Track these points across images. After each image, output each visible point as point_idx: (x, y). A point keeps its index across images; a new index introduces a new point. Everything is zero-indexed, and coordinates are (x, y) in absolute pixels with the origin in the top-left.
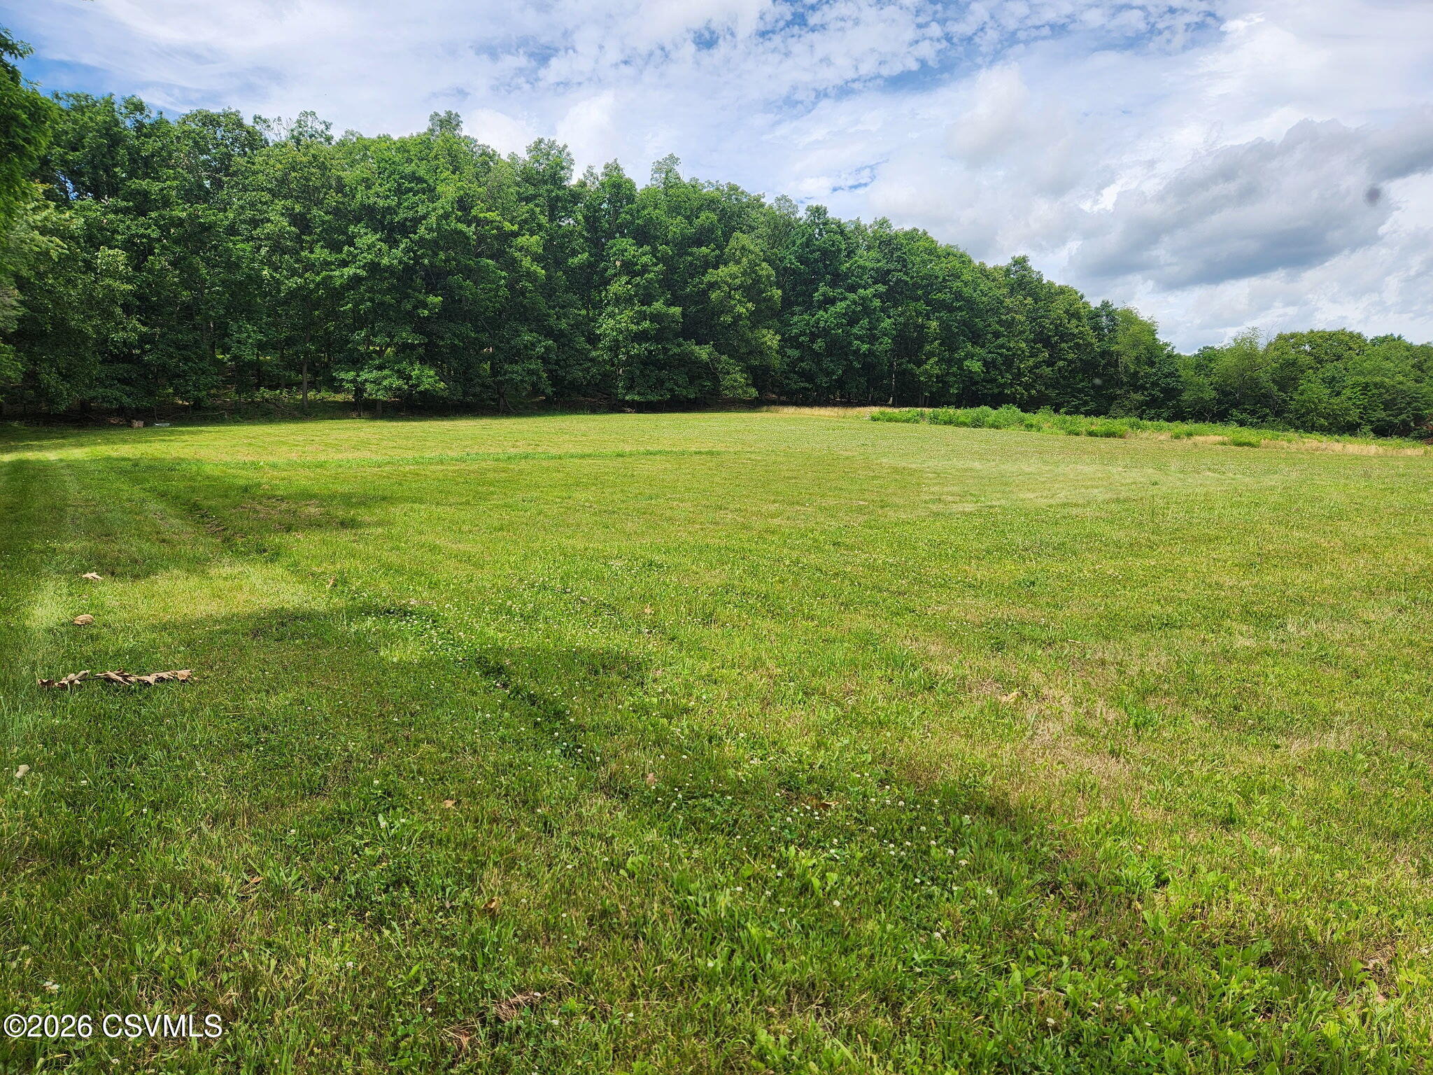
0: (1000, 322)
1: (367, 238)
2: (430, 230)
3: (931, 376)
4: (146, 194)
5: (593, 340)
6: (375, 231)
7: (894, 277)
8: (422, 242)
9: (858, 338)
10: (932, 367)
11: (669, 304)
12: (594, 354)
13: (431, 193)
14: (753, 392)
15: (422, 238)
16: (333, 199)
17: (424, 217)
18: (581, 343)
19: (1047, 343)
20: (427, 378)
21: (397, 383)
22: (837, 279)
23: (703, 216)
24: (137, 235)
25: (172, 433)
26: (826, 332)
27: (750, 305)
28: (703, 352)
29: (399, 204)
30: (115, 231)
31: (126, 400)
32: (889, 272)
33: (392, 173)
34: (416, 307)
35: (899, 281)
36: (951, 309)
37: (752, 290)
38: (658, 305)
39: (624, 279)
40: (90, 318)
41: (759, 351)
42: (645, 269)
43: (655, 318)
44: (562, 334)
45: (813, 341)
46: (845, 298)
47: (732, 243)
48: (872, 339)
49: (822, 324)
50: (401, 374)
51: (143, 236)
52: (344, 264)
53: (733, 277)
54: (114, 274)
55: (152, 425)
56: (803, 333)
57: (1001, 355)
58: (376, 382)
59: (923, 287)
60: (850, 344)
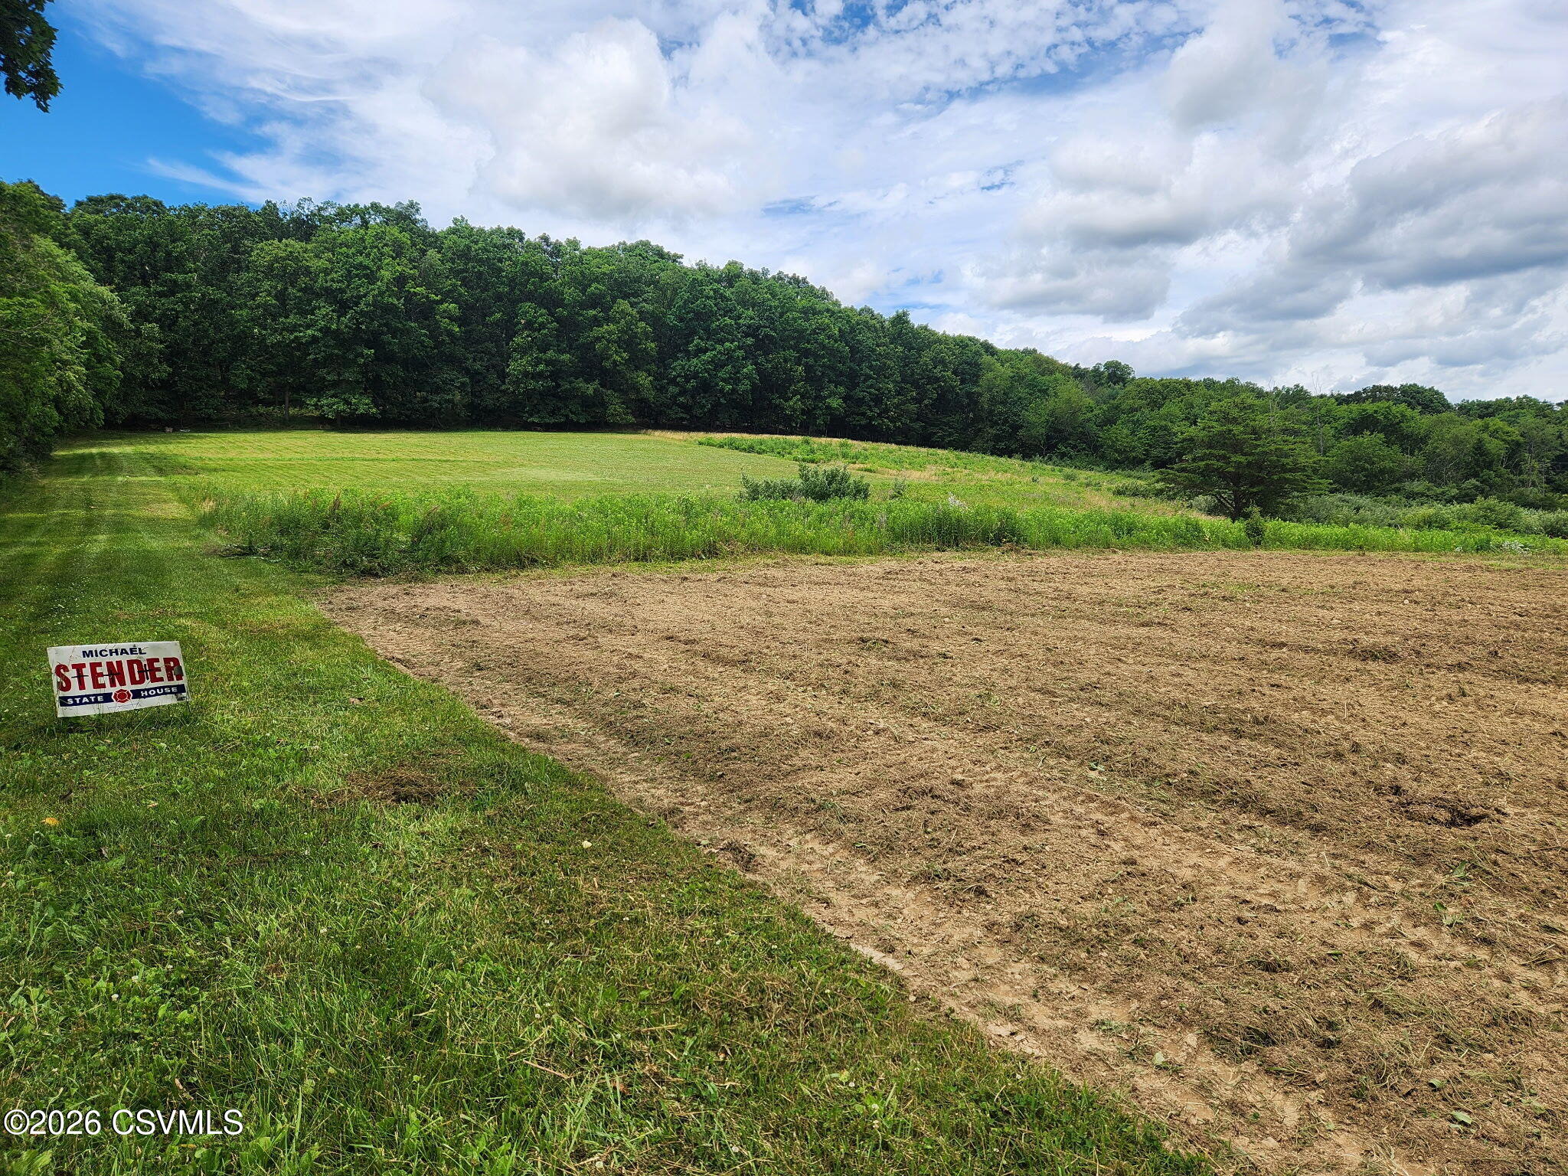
0: (871, 367)
1: (325, 309)
2: (368, 305)
3: (795, 410)
4: (175, 282)
5: (503, 376)
6: (331, 304)
7: (762, 332)
8: (362, 313)
9: (724, 380)
10: (795, 402)
11: (562, 352)
12: (503, 387)
13: (372, 278)
14: (631, 419)
15: (362, 311)
16: (303, 281)
17: (365, 296)
18: (493, 378)
19: (916, 384)
20: (364, 404)
21: (342, 407)
22: (710, 334)
23: (594, 285)
24: (168, 309)
25: (187, 437)
26: (695, 376)
27: (624, 355)
28: (590, 389)
29: (348, 286)
30: (155, 308)
31: (161, 414)
32: (759, 327)
33: (345, 263)
34: (356, 357)
35: (767, 336)
36: (817, 357)
37: (628, 342)
38: (550, 354)
39: (526, 333)
40: (138, 365)
41: (636, 388)
42: (542, 326)
43: (548, 363)
44: (477, 373)
45: (688, 381)
46: (715, 349)
47: (615, 307)
48: (737, 381)
49: (692, 369)
50: (347, 402)
51: (173, 309)
52: (308, 327)
53: (610, 333)
54: (151, 339)
55: (178, 431)
56: (679, 376)
57: (870, 393)
58: (330, 406)
59: (794, 338)
60: (717, 384)
